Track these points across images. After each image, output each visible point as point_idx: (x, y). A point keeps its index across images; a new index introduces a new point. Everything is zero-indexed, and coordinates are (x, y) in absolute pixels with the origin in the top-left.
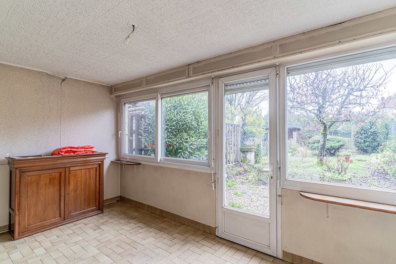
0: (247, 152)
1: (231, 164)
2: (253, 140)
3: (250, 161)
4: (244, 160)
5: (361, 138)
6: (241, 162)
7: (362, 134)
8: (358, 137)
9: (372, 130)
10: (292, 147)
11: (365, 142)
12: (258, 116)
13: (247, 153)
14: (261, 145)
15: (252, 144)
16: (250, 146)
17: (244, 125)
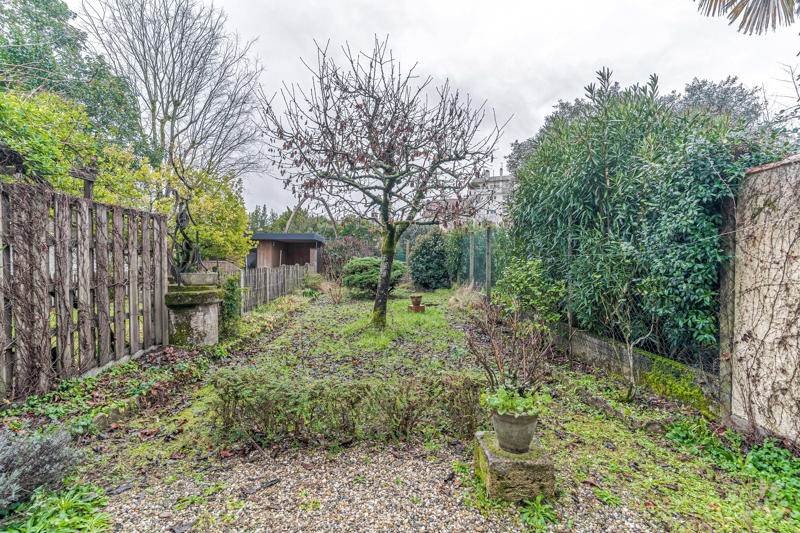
0: (192, 306)
1: (124, 360)
2: (215, 269)
3: (202, 336)
4: (182, 336)
5: (422, 262)
6: (172, 341)
7: (423, 256)
8: (418, 260)
9: (437, 248)
10: (310, 282)
11: (428, 269)
12: (230, 197)
13: (191, 312)
14: (239, 281)
15: (209, 280)
16: (203, 289)
17: (182, 219)
